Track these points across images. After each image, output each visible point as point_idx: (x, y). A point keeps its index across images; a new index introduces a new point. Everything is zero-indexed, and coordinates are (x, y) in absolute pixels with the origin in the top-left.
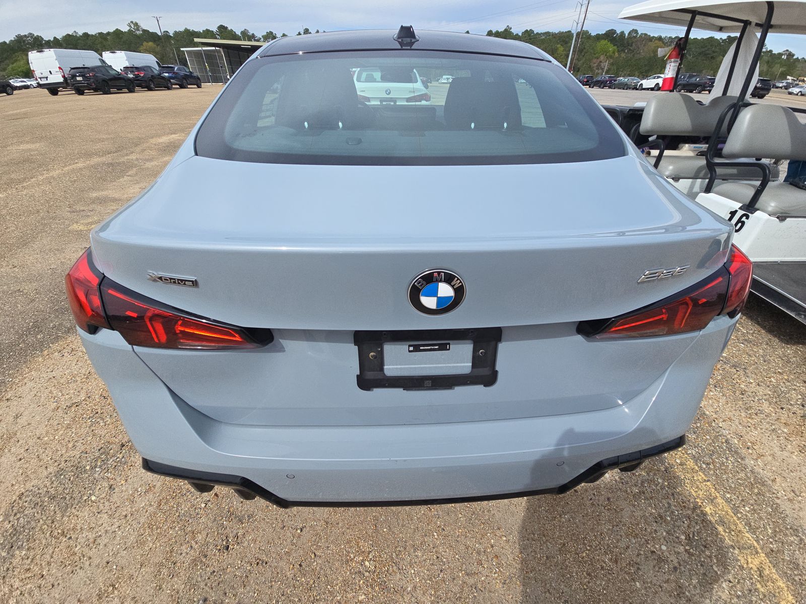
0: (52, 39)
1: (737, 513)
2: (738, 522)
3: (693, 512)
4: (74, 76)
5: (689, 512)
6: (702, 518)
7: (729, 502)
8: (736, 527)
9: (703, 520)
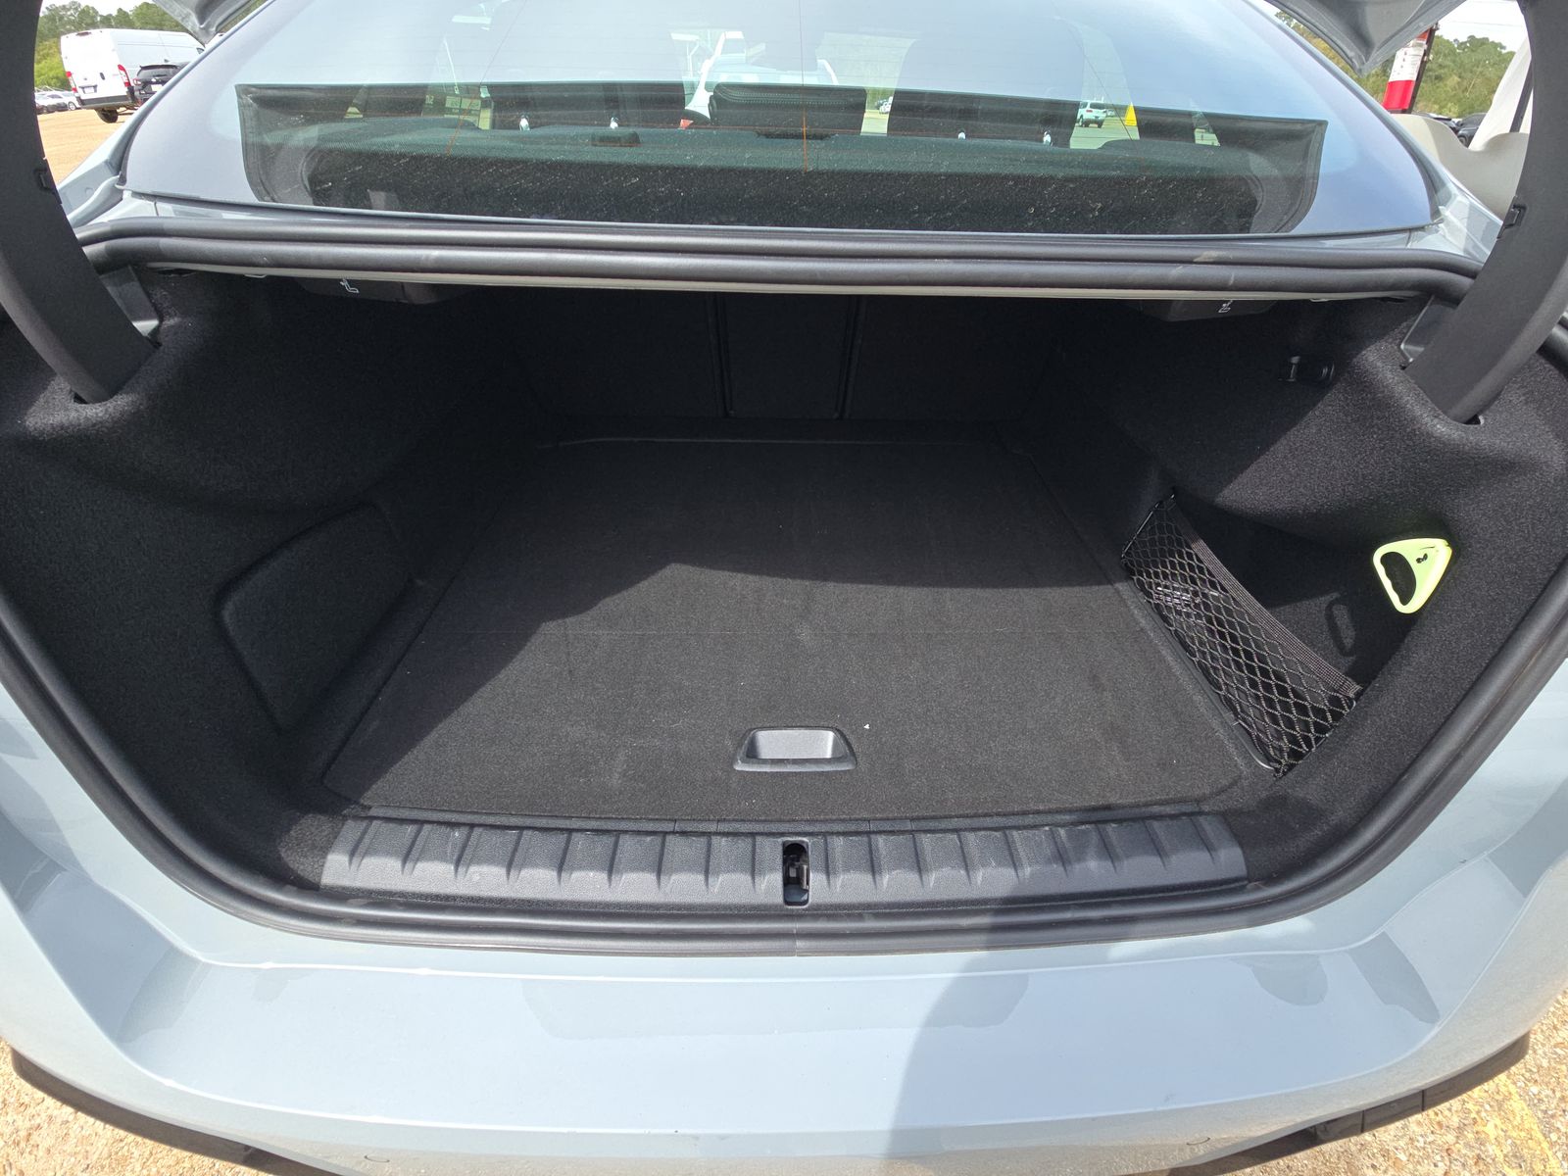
0: (115, 13)
1: (1550, 1132)
2: (1550, 1153)
3: (1458, 1137)
4: (146, 83)
5: (1450, 1138)
6: (1478, 1152)
7: (1535, 1105)
8: (1545, 1166)
9: (1479, 1157)
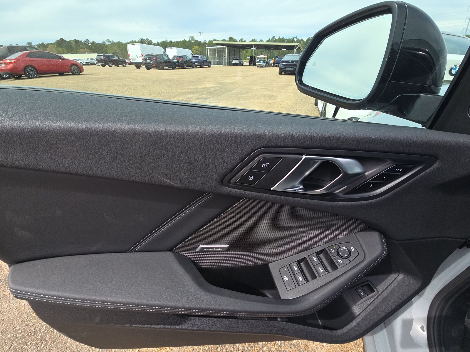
0: (156, 43)
4: (146, 59)
